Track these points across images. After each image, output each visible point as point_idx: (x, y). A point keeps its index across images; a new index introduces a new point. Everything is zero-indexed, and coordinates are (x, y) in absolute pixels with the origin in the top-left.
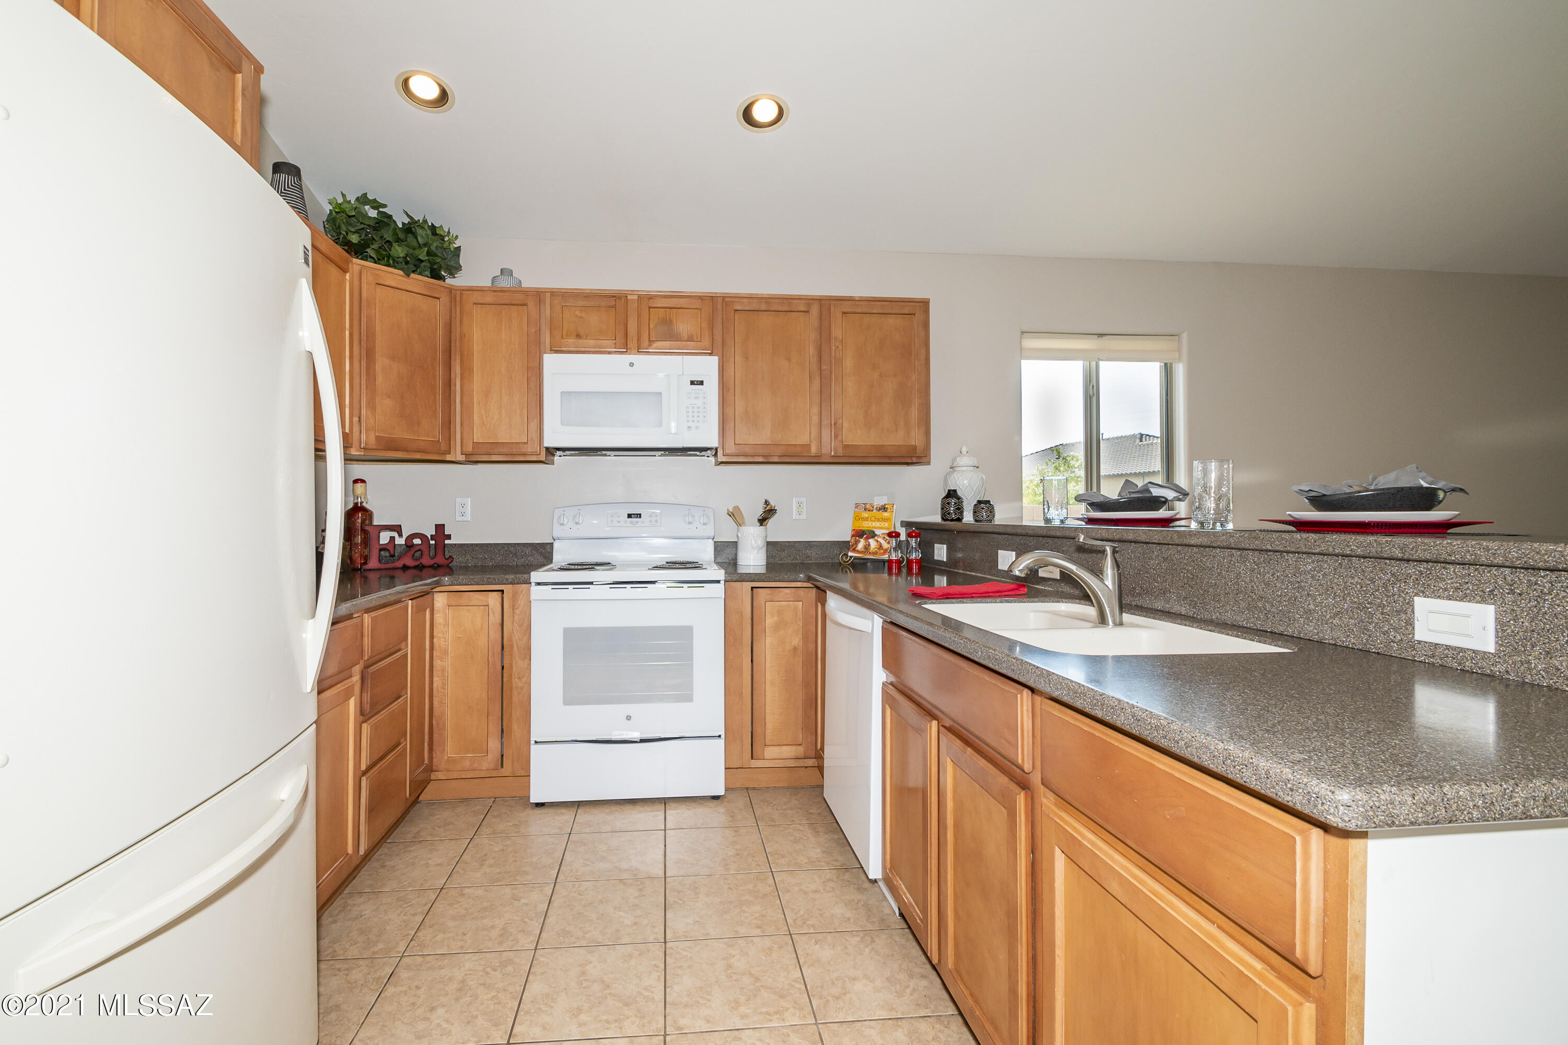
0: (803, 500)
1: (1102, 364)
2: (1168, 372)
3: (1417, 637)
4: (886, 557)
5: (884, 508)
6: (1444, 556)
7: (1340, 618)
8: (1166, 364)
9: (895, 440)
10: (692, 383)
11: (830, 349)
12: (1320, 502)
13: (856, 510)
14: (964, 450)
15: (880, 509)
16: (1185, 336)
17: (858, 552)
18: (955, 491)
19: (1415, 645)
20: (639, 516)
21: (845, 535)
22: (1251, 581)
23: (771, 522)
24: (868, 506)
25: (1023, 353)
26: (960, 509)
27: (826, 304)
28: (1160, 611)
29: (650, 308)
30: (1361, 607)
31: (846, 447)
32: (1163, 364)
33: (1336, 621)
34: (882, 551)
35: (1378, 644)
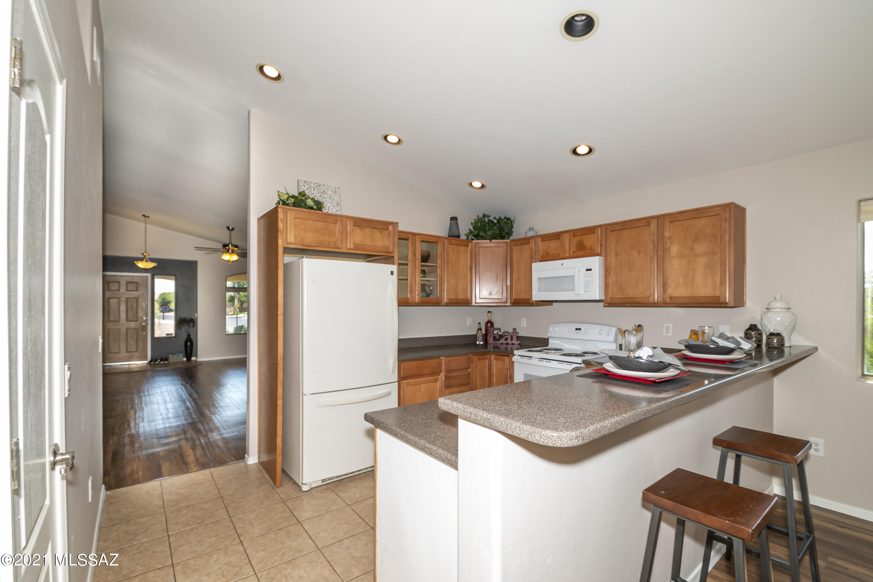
0: (670, 325)
10: (586, 270)
11: (663, 244)
18: (755, 325)
20: (580, 329)
27: (660, 217)
29: (574, 236)
31: (672, 298)
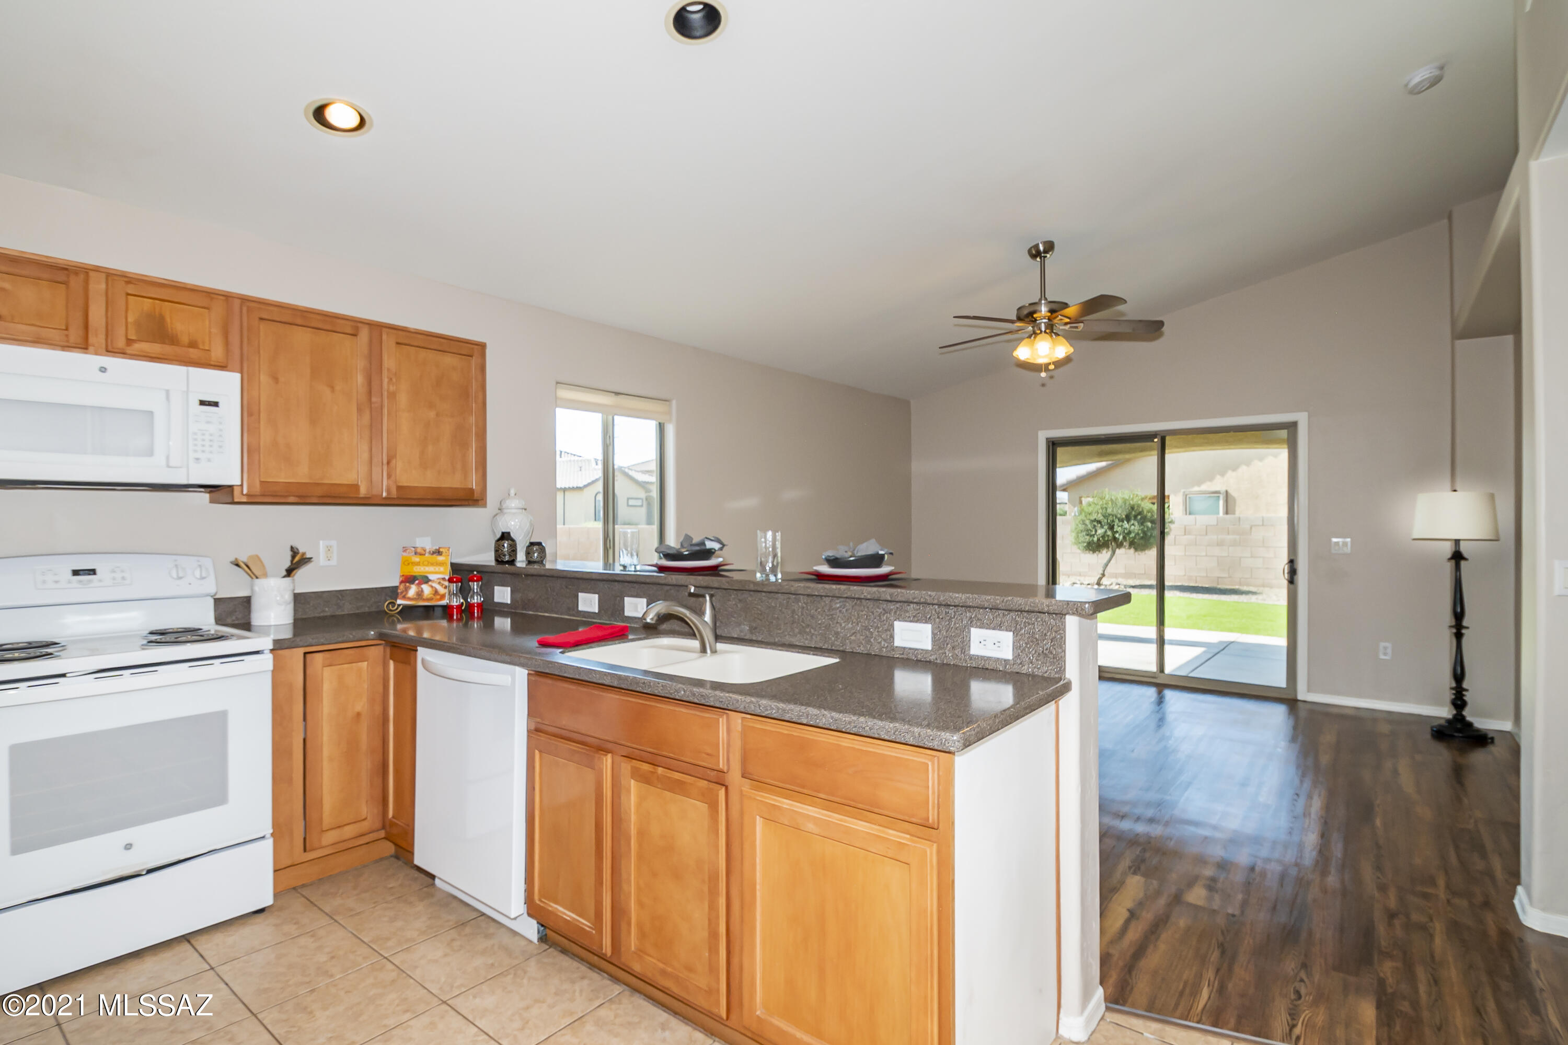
0: (334, 543)
1: (616, 417)
2: (661, 428)
3: (896, 644)
4: (444, 602)
5: (439, 552)
6: (911, 600)
7: (855, 636)
8: (660, 423)
9: (452, 482)
10: (202, 403)
11: (381, 380)
12: (834, 562)
13: (404, 554)
14: (512, 492)
15: (434, 553)
16: (674, 402)
17: (409, 599)
18: (509, 533)
19: (894, 649)
20: (92, 571)
21: (393, 581)
22: (802, 615)
23: (300, 573)
24: (419, 550)
25: (557, 402)
26: (513, 551)
27: (377, 328)
28: (736, 638)
29: (128, 294)
30: (867, 628)
31: (399, 488)
32: (658, 423)
33: (853, 638)
34: (438, 597)
35: (875, 650)
